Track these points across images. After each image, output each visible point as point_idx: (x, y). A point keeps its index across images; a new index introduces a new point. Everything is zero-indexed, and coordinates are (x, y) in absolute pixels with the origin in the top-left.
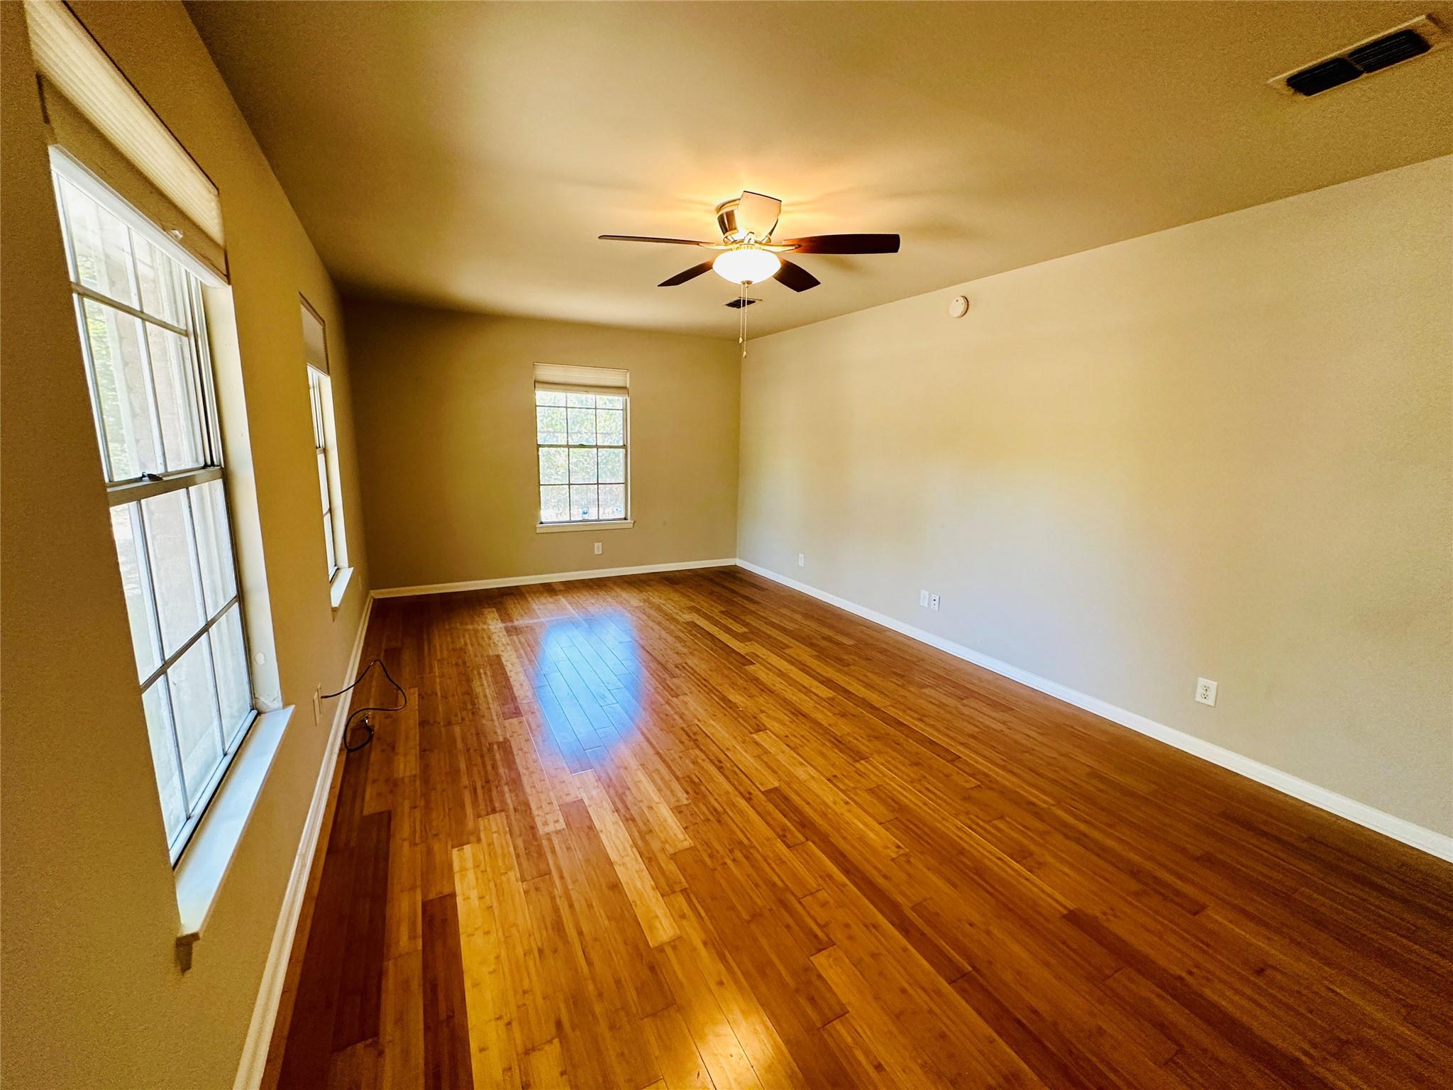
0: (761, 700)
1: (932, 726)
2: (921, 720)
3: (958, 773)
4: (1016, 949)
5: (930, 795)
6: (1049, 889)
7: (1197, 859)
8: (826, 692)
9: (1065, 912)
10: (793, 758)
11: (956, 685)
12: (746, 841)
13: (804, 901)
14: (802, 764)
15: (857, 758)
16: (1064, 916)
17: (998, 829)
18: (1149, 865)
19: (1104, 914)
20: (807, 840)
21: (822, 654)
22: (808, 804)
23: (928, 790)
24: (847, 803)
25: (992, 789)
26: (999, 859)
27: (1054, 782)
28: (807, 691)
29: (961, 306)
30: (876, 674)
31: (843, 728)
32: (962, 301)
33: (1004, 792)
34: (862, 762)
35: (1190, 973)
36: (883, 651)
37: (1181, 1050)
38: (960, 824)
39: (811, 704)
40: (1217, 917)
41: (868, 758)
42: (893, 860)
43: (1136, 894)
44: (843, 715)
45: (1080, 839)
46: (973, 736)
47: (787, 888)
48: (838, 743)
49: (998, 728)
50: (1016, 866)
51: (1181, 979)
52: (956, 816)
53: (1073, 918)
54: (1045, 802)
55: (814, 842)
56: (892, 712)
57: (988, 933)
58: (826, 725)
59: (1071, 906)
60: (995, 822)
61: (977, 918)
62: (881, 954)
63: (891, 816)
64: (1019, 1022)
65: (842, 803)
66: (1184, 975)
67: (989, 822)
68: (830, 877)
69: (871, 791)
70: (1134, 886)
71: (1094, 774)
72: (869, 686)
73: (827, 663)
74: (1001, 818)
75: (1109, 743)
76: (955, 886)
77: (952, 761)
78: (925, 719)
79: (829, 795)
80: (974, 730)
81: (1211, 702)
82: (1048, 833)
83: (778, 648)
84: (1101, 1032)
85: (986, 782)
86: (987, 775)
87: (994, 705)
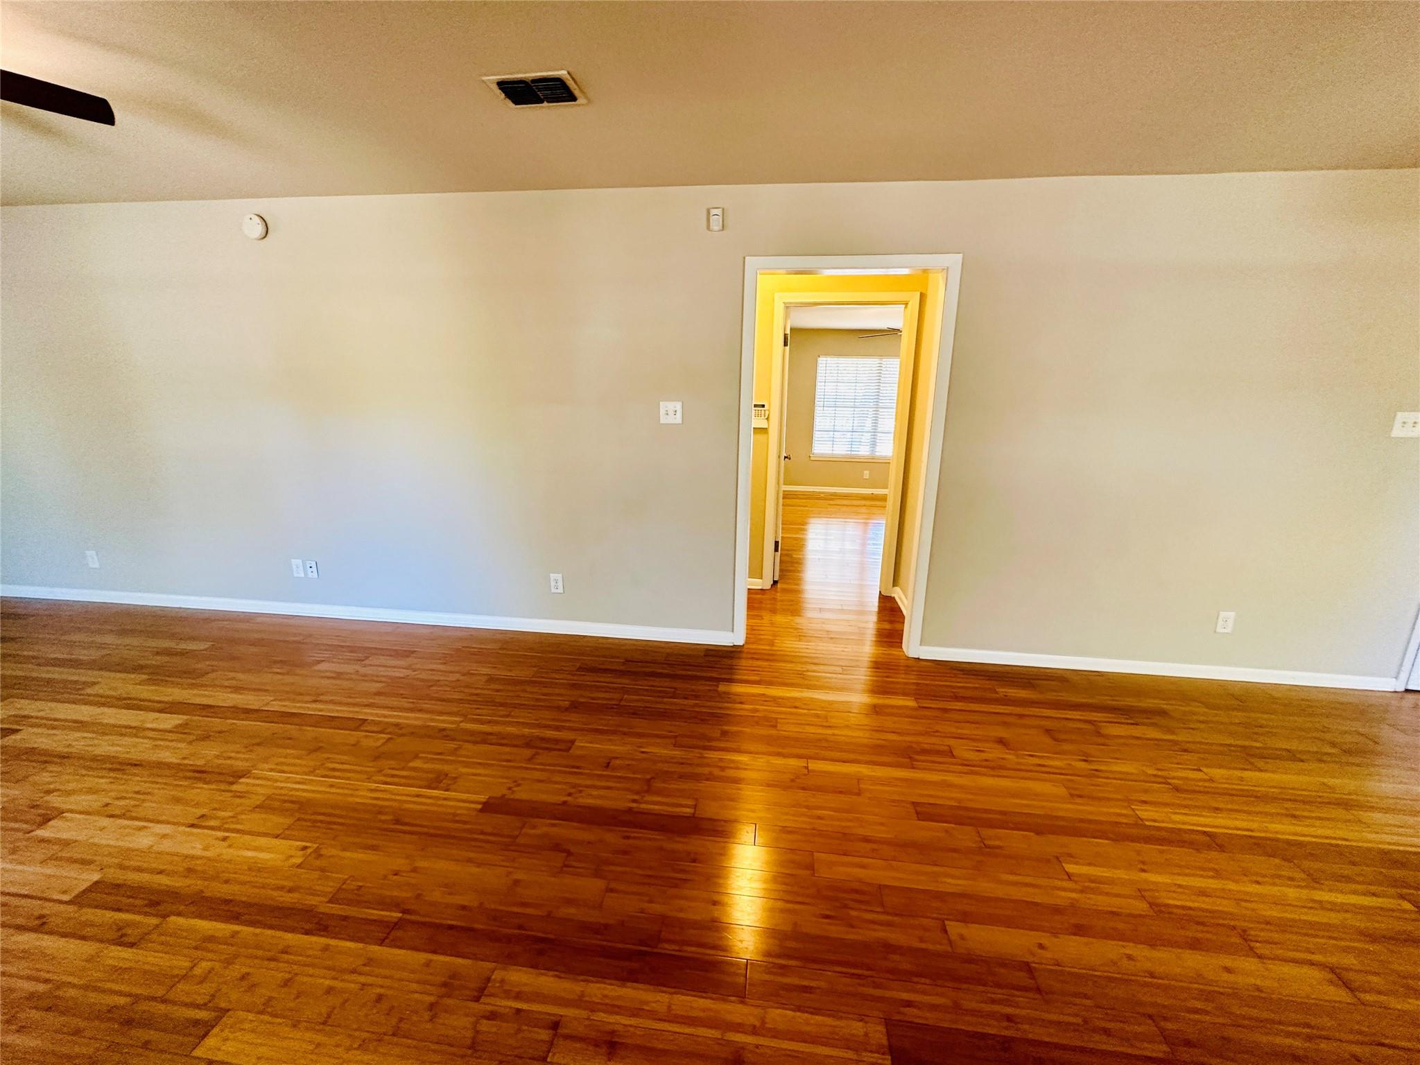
1: (332, 702)
2: (315, 701)
3: (366, 736)
4: (441, 865)
6: (464, 796)
7: (567, 709)
8: (171, 721)
9: (480, 806)
13: (171, 996)
14: (140, 829)
16: (481, 811)
17: (414, 769)
20: (165, 916)
21: (157, 675)
22: (161, 872)
24: (225, 839)
25: (403, 735)
26: (418, 796)
27: (461, 701)
28: (136, 731)
30: (249, 671)
31: (208, 753)
32: (257, 220)
33: (414, 733)
34: (242, 780)
35: (570, 795)
36: (253, 644)
37: (569, 853)
38: (374, 786)
39: (147, 743)
40: (584, 744)
41: (249, 772)
42: (299, 866)
46: (379, 694)
48: (200, 774)
50: (435, 793)
51: (565, 803)
52: (369, 779)
53: (488, 807)
55: (179, 914)
57: (415, 870)
58: (178, 761)
59: (483, 798)
60: (412, 764)
61: (399, 863)
63: (288, 821)
66: (566, 799)
67: (403, 769)
69: (260, 807)
72: (237, 689)
73: (165, 683)
74: (416, 757)
76: (373, 848)
77: (356, 729)
78: (321, 698)
79: (194, 845)
80: (375, 687)
81: (560, 590)
82: (460, 748)
85: (398, 730)
86: (397, 725)
87: (397, 654)
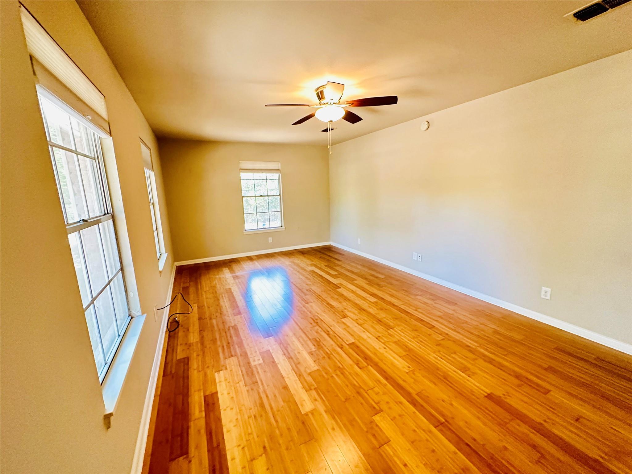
0: (345, 304)
1: (421, 313)
2: (416, 310)
3: (434, 334)
4: (465, 412)
5: (422, 344)
6: (478, 385)
7: (546, 369)
8: (373, 300)
9: (486, 395)
10: (361, 329)
11: (431, 294)
12: (341, 366)
13: (369, 392)
14: (364, 332)
15: (389, 328)
16: (486, 397)
17: (454, 358)
18: (523, 372)
19: (504, 395)
20: (368, 365)
21: (370, 283)
22: (368, 349)
23: (421, 341)
24: (385, 348)
25: (449, 340)
26: (455, 371)
27: (478, 336)
28: (364, 299)
29: (427, 126)
30: (395, 290)
31: (382, 315)
32: (426, 123)
33: (455, 341)
34: (391, 330)
35: (545, 421)
36: (397, 280)
37: (543, 456)
38: (436, 356)
39: (367, 304)
40: (557, 396)
41: (393, 328)
42: (407, 373)
43: (519, 386)
44: (381, 309)
45: (491, 361)
46: (440, 317)
47: (361, 387)
48: (379, 321)
49: (451, 313)
50: (463, 374)
51: (541, 424)
52: (434, 352)
53: (489, 397)
54: (474, 345)
55: (371, 366)
56: (403, 307)
57: (452, 405)
58: (374, 314)
59: (489, 392)
60: (452, 355)
61: (445, 397)
62: (403, 415)
63: (404, 353)
64: (468, 445)
65: (383, 349)
66: (542, 422)
67: (449, 355)
68: (379, 381)
69: (395, 343)
70: (517, 382)
71: (496, 332)
72: (392, 296)
73: (372, 286)
74: (455, 353)
75: (502, 318)
76: (435, 384)
77: (430, 328)
78: (419, 310)
79: (377, 345)
80: (441, 314)
81: (548, 298)
82: (476, 359)
83: (351, 281)
84: (505, 448)
85: (447, 337)
86: (447, 334)
87: (449, 302)
